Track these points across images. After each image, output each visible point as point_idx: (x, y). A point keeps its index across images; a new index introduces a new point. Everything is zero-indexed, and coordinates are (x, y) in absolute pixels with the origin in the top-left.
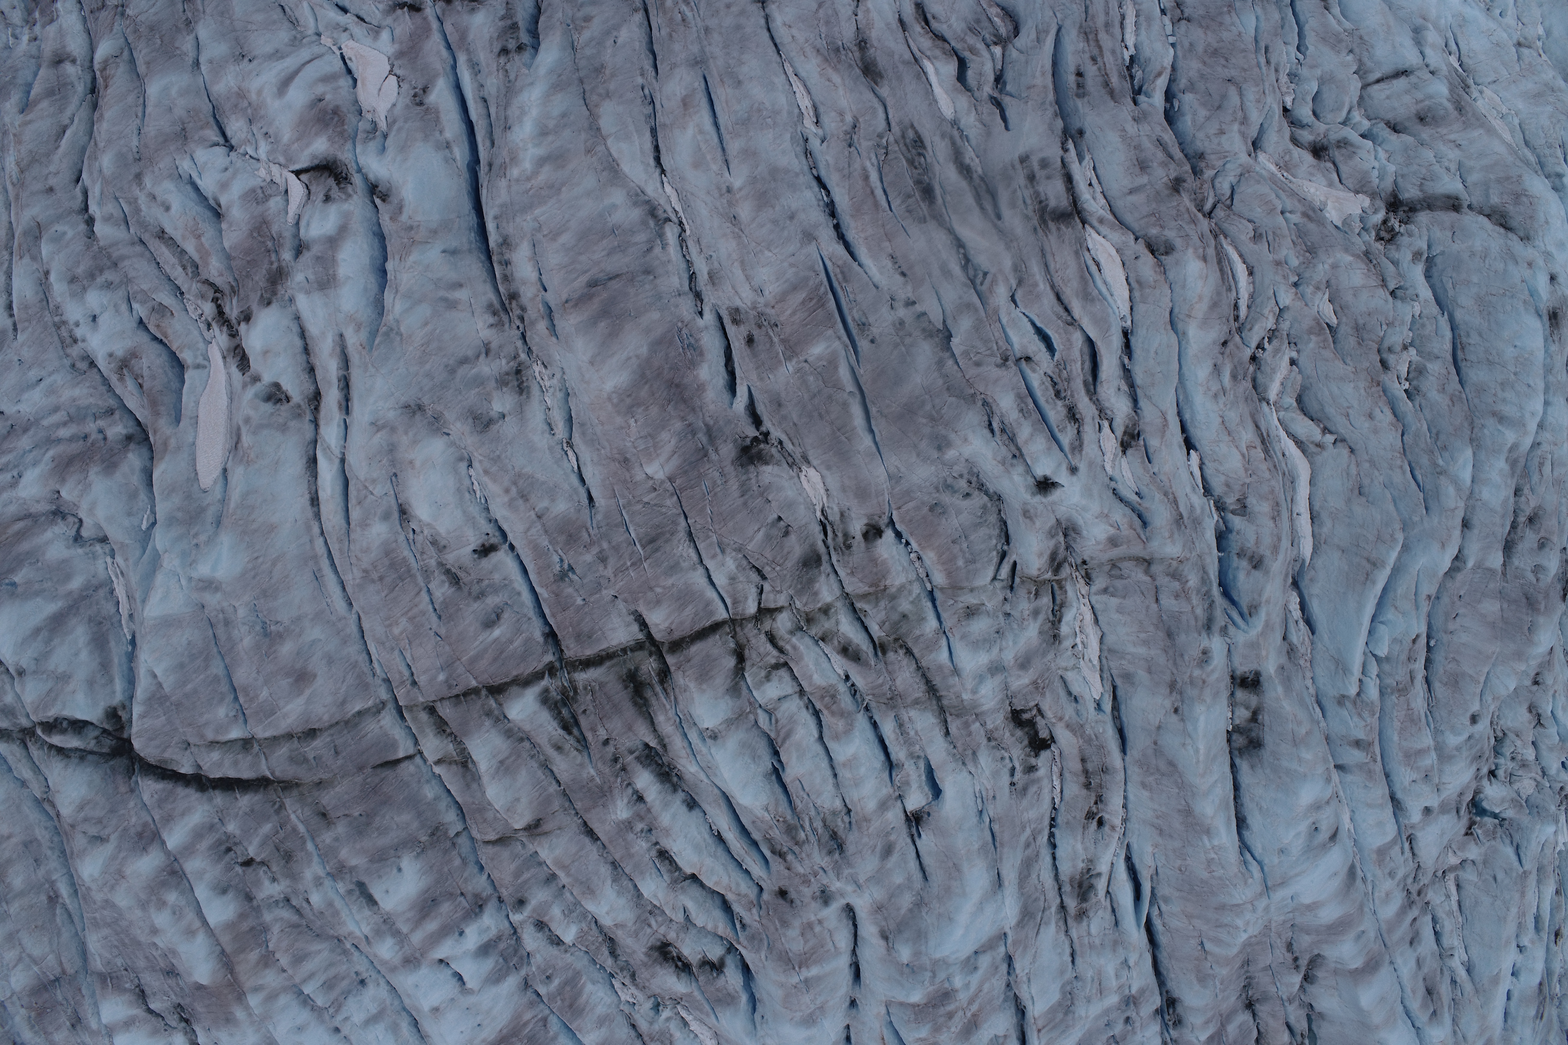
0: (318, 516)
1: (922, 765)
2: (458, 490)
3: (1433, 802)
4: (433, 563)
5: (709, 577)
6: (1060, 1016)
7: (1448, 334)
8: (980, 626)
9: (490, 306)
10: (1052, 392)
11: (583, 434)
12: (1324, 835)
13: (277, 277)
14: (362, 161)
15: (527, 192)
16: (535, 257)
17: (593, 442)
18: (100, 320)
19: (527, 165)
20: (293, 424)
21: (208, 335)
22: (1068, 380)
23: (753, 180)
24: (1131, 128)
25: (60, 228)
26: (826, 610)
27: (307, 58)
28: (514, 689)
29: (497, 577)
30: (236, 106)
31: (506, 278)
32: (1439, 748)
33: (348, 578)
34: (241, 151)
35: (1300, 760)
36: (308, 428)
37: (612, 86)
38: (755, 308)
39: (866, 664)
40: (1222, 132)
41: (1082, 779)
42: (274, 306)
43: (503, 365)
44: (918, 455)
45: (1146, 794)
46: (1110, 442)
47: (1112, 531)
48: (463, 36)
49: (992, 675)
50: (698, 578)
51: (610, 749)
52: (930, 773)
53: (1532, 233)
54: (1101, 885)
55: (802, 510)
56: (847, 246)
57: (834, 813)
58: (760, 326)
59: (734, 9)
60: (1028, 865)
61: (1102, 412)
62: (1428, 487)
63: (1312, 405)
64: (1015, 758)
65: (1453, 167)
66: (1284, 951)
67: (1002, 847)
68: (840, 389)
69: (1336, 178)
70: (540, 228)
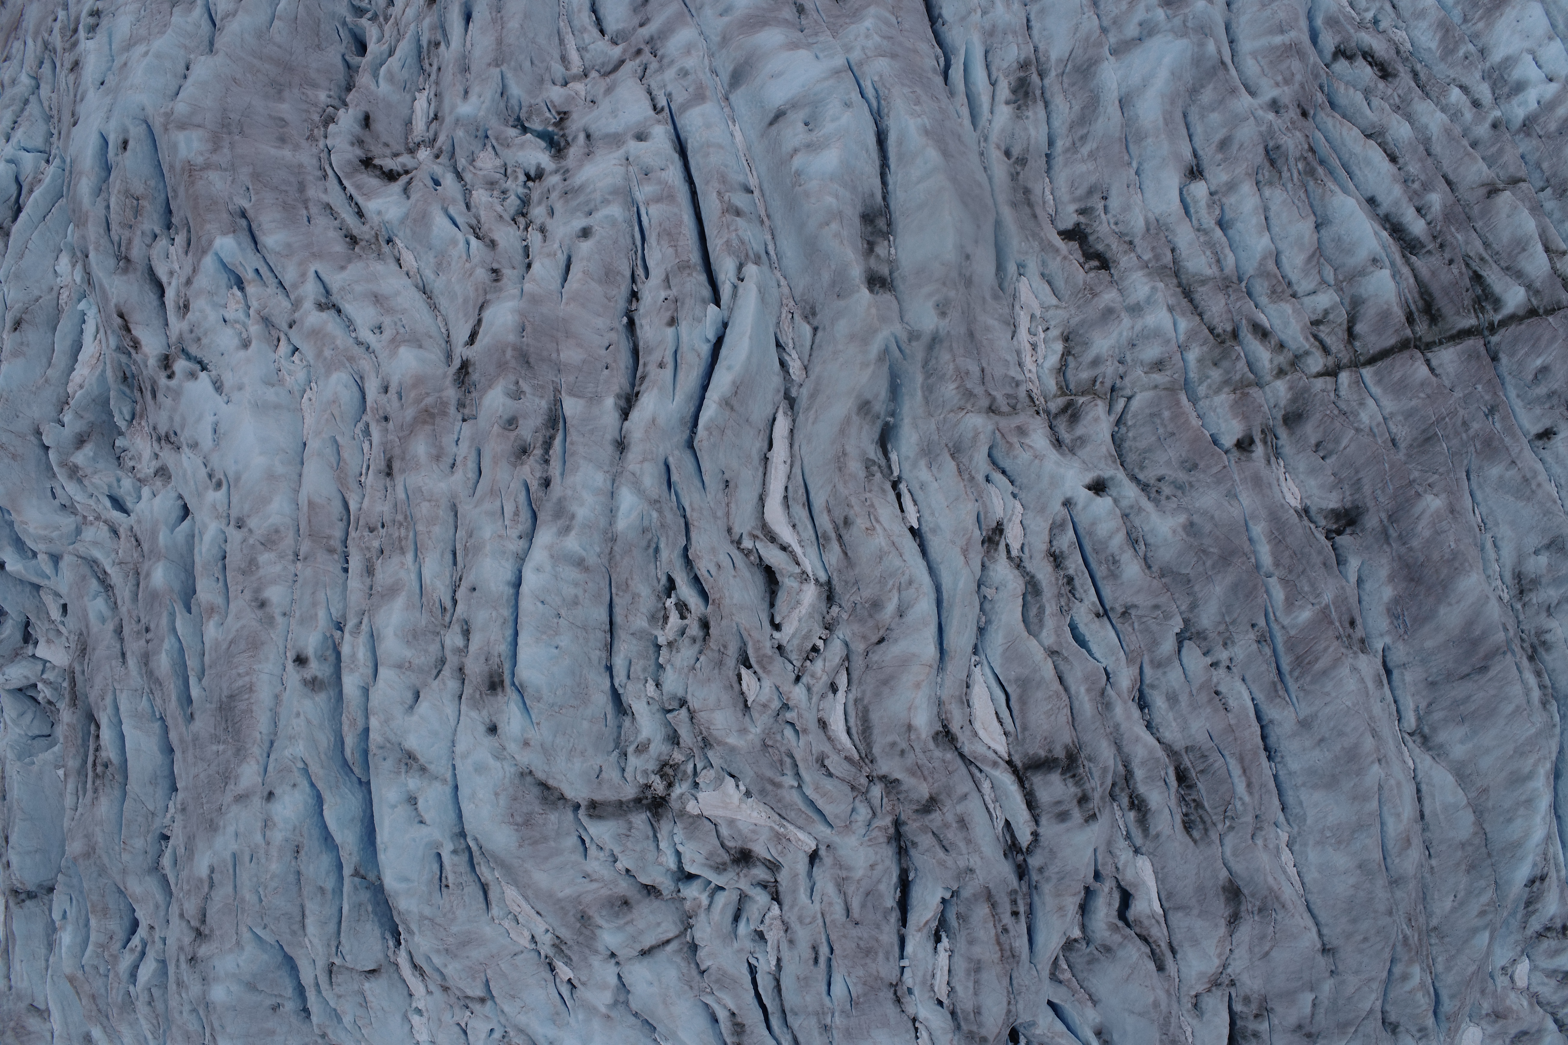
1: (1195, 222)
3: (633, 146)
5: (1378, 407)
8: (1152, 352)
9: (1549, 650)
10: (1077, 582)
12: (797, 118)
15: (1540, 748)
16: (1527, 692)
22: (1060, 595)
23: (1359, 773)
24: (975, 861)
26: (1281, 373)
28: (1521, 313)
29: (1538, 411)
31: (1540, 675)
32: (632, 204)
35: (837, 197)
37: (1459, 853)
38: (1354, 653)
39: (1245, 317)
40: (872, 867)
41: (1031, 198)
43: (1535, 598)
44: (1212, 517)
46: (1014, 534)
47: (1027, 441)
49: (1138, 304)
50: (1388, 405)
51: (1447, 256)
52: (1188, 213)
53: (517, 781)
54: (1004, 91)
55: (1302, 466)
56: (1260, 721)
57: (1271, 183)
58: (1349, 636)
59: (1359, 938)
60: (1085, 119)
61: (1019, 565)
63: (760, 579)
64: (1105, 224)
65: (592, 851)
66: (806, 6)
67: (1120, 139)
68: (1283, 580)
69: (724, 831)
70: (1529, 715)
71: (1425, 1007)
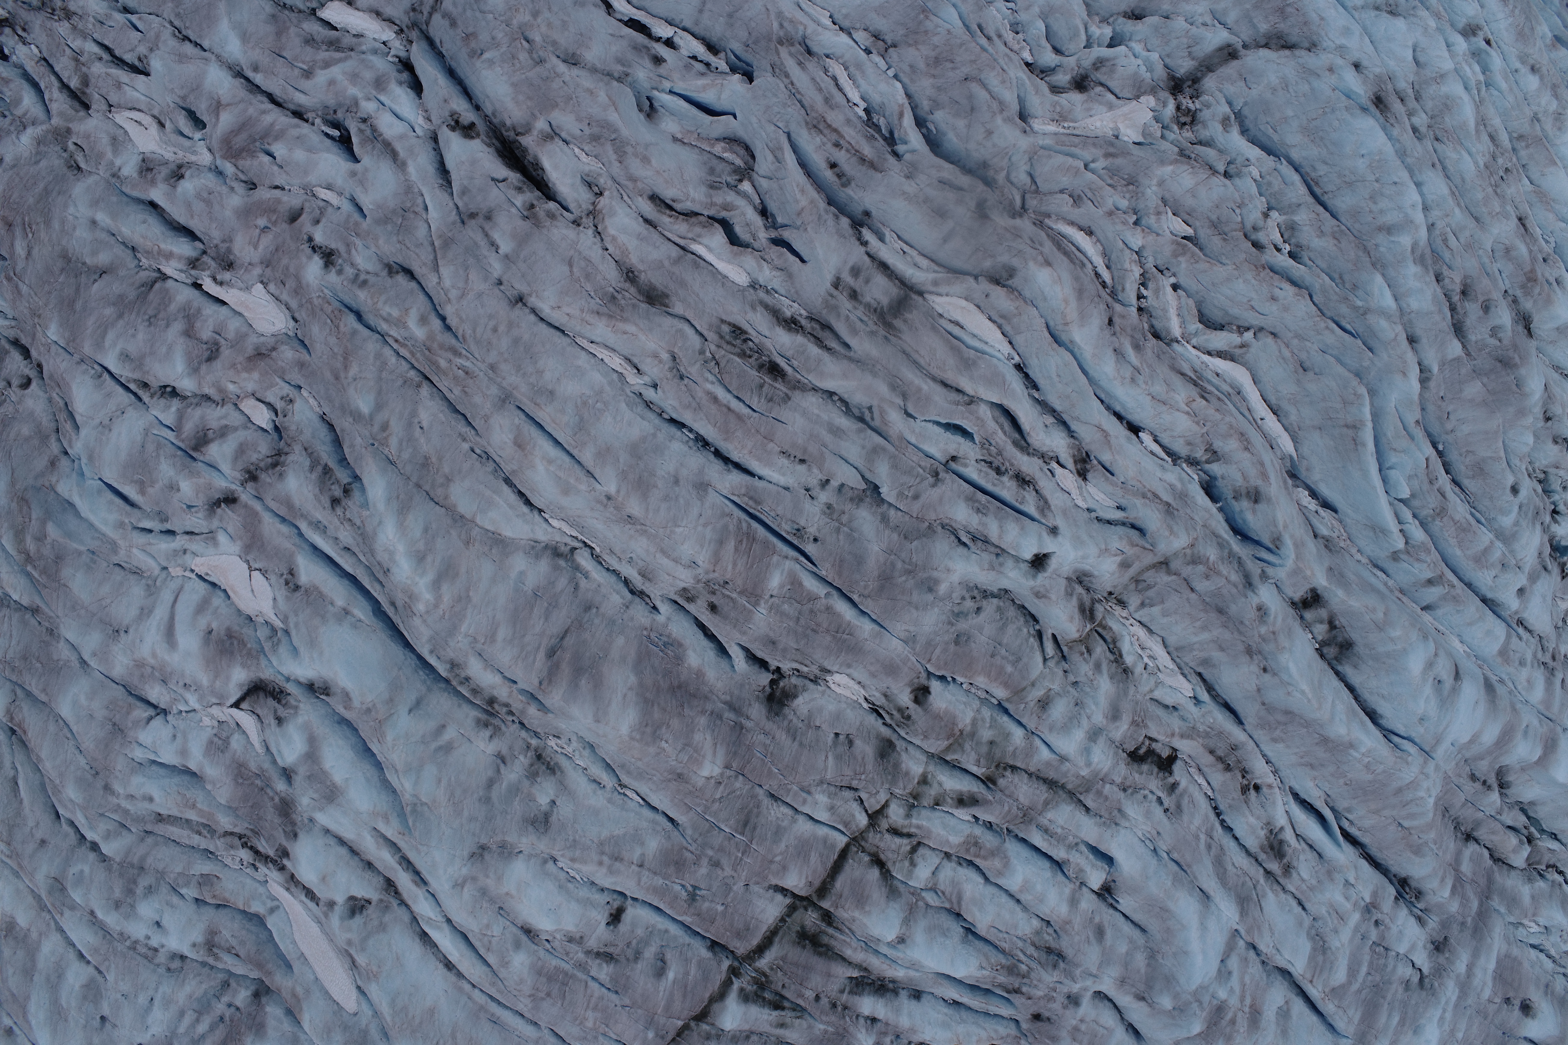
0: (460, 975)
1: (1083, 848)
2: (560, 887)
3: (1521, 580)
4: (581, 956)
5: (811, 818)
6: (1320, 958)
7: (1296, 178)
8: (1059, 710)
9: (478, 722)
10: (993, 474)
11: (629, 773)
12: (1448, 681)
13: (286, 808)
14: (285, 670)
15: (443, 617)
16: (488, 664)
17: (641, 775)
18: (164, 923)
19: (427, 596)
20: (387, 918)
21: (259, 876)
22: (1000, 453)
23: (623, 475)
24: (910, 187)
25: (74, 870)
26: (924, 781)
27: (172, 599)
28: (715, 1006)
29: (640, 932)
30: (142, 676)
31: (475, 691)
32: (1500, 535)
33: (520, 1007)
34: (175, 711)
35: (1392, 640)
36: (401, 912)
37: (446, 469)
38: (699, 581)
39: (986, 802)
40: (990, 133)
41: (1220, 766)
42: (301, 835)
43: (523, 761)
44: (917, 608)
45: (1280, 746)
46: (1067, 478)
47: (1118, 559)
48: (289, 505)
49: (1095, 742)
50: (803, 827)
51: (824, 1001)
52: (1095, 851)
53: (1315, 37)
54: (1289, 835)
55: (850, 714)
56: (738, 466)
57: (1038, 933)
58: (714, 593)
59: (502, 328)
60: (1219, 863)
61: (1044, 458)
62: (1361, 330)
63: (1217, 315)
64: (1154, 789)
65: (1208, 19)
66: (1471, 783)
67: (1189, 866)
68: (815, 598)
69: (1111, 97)
70: (475, 640)
71: (380, 305)
